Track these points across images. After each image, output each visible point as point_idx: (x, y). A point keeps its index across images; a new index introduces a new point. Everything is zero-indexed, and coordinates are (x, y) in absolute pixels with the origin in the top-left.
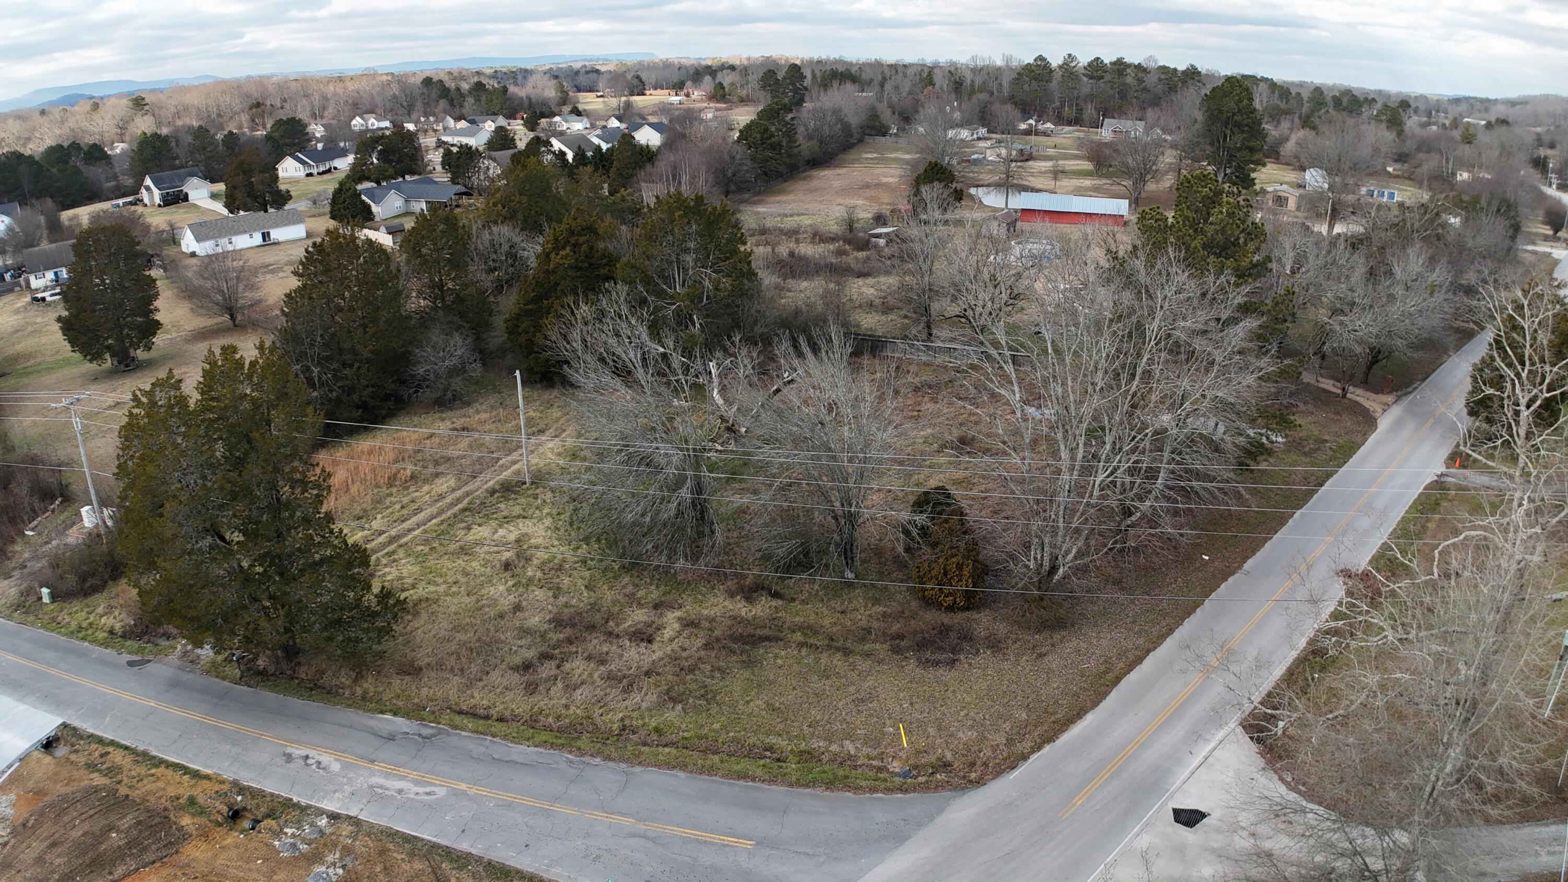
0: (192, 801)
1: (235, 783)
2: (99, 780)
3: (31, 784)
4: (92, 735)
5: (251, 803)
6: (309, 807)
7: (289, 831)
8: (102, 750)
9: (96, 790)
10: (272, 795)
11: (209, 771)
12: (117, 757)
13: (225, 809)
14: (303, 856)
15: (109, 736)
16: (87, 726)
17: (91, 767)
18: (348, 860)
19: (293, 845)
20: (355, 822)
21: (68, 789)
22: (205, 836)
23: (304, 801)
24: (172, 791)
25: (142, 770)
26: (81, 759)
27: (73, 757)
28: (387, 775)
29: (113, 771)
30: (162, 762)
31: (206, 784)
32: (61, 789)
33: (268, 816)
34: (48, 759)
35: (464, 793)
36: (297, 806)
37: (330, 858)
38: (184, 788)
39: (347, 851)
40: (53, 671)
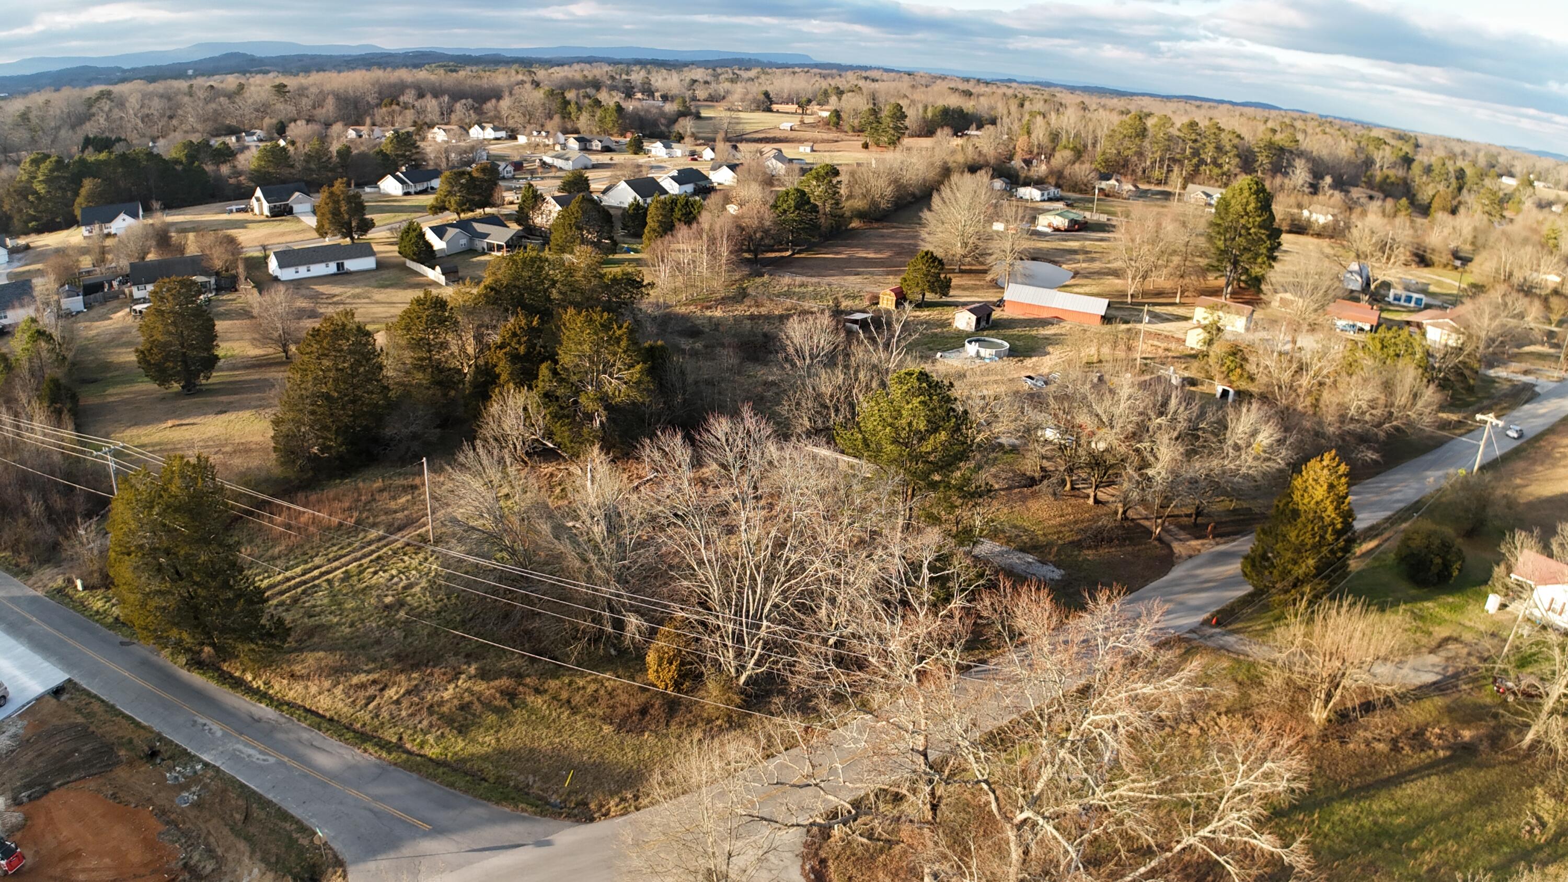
0: (131, 741)
1: (159, 734)
2: (80, 719)
3: (39, 716)
4: (84, 690)
5: (163, 749)
6: (194, 756)
7: (178, 769)
8: (88, 700)
9: (77, 725)
10: (177, 745)
11: (146, 724)
12: (96, 707)
13: (146, 749)
14: (180, 785)
15: (94, 691)
16: (84, 684)
17: (78, 710)
18: (202, 792)
19: (176, 778)
20: (217, 770)
21: (60, 723)
22: (131, 763)
23: (193, 752)
24: (120, 734)
25: (108, 717)
26: (72, 704)
27: (69, 702)
28: (246, 745)
29: (90, 715)
30: (121, 713)
31: (142, 732)
32: (56, 721)
33: (170, 758)
34: (54, 701)
35: (284, 763)
36: (189, 754)
37: (193, 789)
38: (128, 732)
39: (205, 786)
40: (70, 642)
